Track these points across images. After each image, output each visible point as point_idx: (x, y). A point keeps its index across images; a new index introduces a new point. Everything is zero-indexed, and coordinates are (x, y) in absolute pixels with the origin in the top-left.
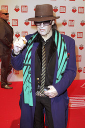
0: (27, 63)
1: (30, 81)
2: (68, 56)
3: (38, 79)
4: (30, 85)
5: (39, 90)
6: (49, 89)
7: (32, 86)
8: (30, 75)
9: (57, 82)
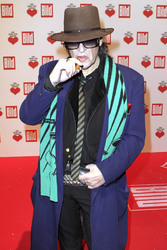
2: (129, 108)
3: (68, 150)
6: (88, 171)
7: (57, 163)
9: (104, 157)
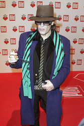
0: (25, 59)
1: (29, 76)
3: (36, 75)
4: (29, 80)
5: (37, 85)
7: (31, 81)
8: (28, 71)
